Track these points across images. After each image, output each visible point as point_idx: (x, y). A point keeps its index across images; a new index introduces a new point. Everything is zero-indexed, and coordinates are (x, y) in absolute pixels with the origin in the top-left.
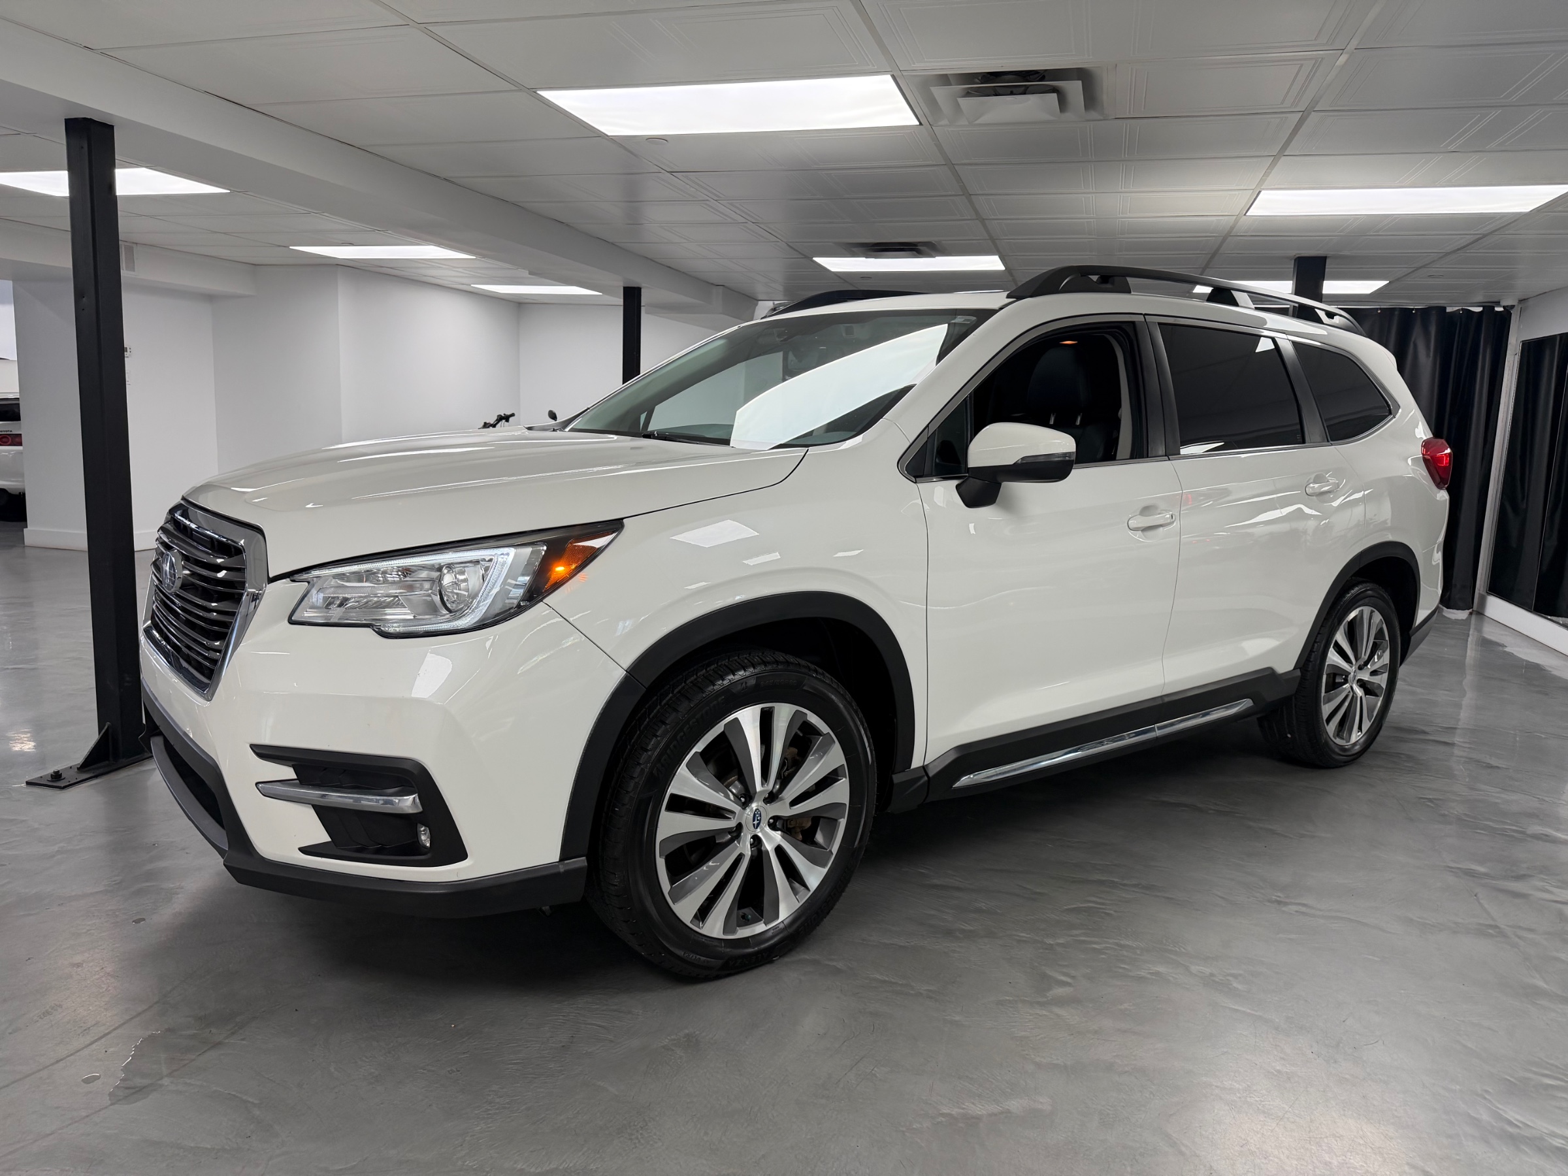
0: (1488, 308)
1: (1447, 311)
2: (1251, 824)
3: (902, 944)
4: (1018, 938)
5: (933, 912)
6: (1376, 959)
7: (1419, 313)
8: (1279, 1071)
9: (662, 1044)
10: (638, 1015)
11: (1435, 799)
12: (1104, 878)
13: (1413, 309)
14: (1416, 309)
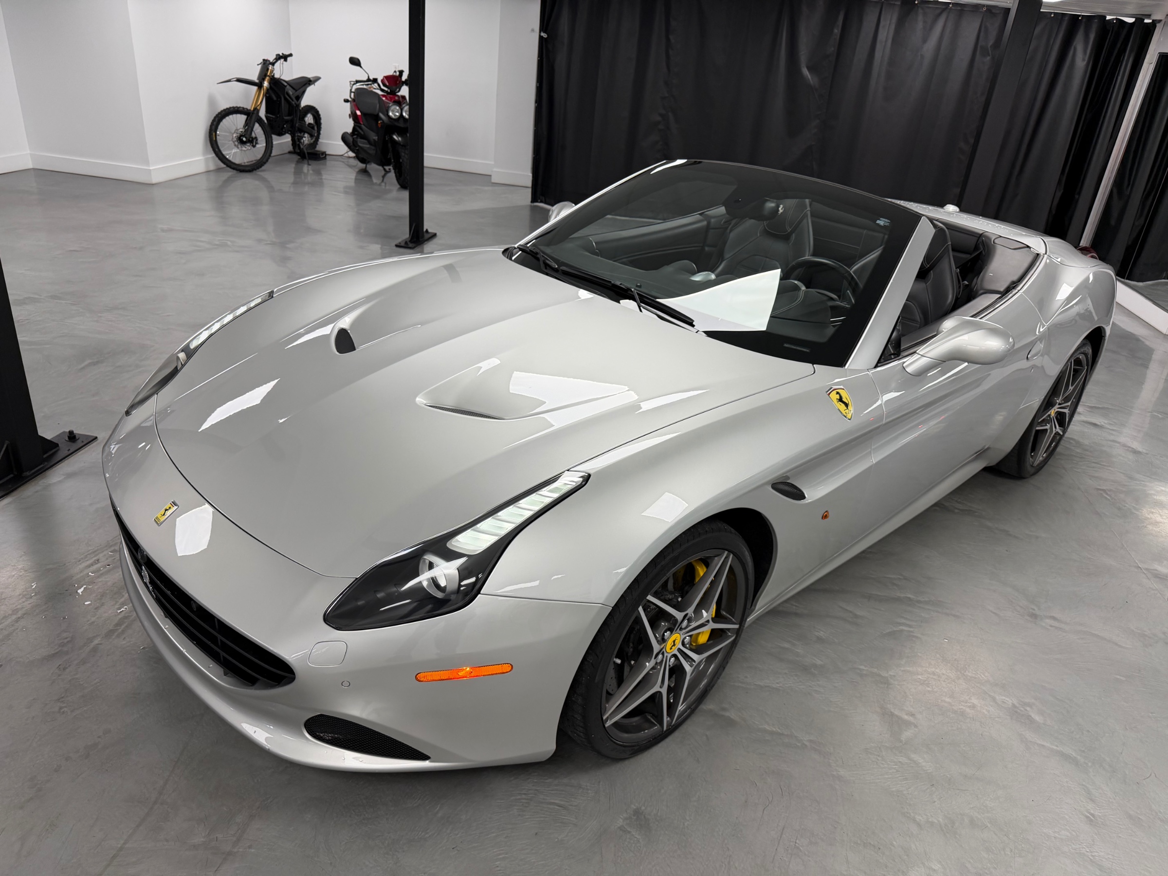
0: (1139, 20)
1: (1107, 19)
2: (989, 524)
3: (774, 686)
4: (859, 671)
5: (786, 645)
6: (1122, 678)
7: (1084, 20)
8: (1093, 815)
9: (619, 825)
10: (588, 790)
11: (1108, 490)
12: (902, 595)
13: (1080, 16)
14: (1082, 15)
